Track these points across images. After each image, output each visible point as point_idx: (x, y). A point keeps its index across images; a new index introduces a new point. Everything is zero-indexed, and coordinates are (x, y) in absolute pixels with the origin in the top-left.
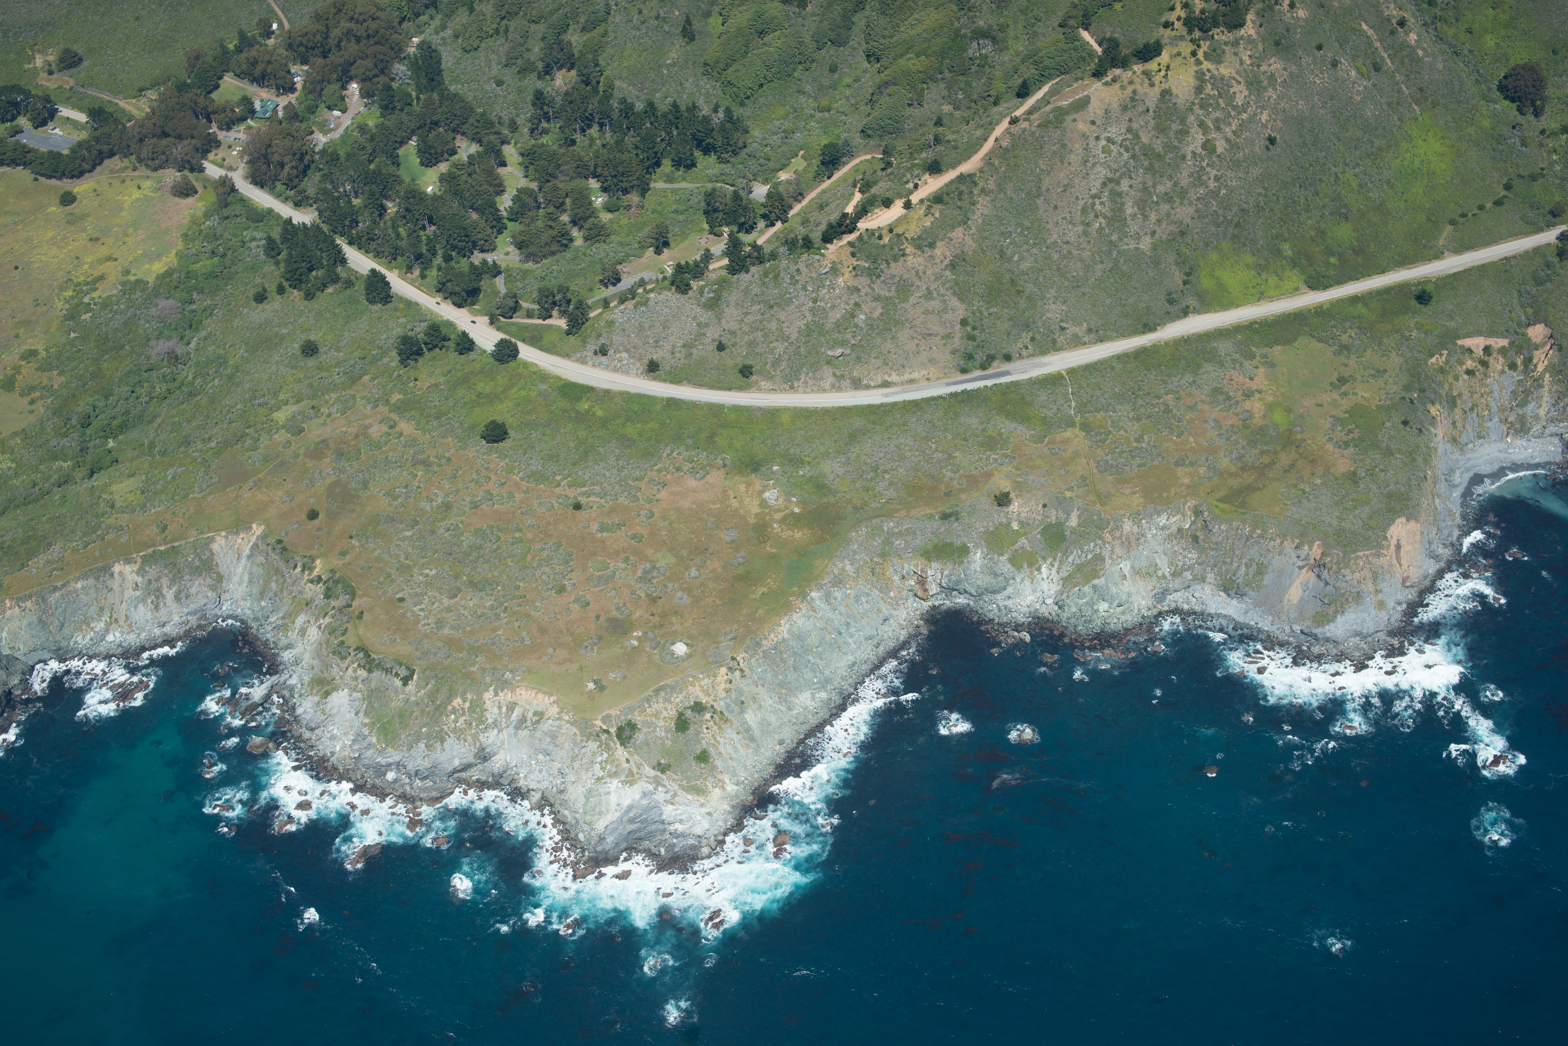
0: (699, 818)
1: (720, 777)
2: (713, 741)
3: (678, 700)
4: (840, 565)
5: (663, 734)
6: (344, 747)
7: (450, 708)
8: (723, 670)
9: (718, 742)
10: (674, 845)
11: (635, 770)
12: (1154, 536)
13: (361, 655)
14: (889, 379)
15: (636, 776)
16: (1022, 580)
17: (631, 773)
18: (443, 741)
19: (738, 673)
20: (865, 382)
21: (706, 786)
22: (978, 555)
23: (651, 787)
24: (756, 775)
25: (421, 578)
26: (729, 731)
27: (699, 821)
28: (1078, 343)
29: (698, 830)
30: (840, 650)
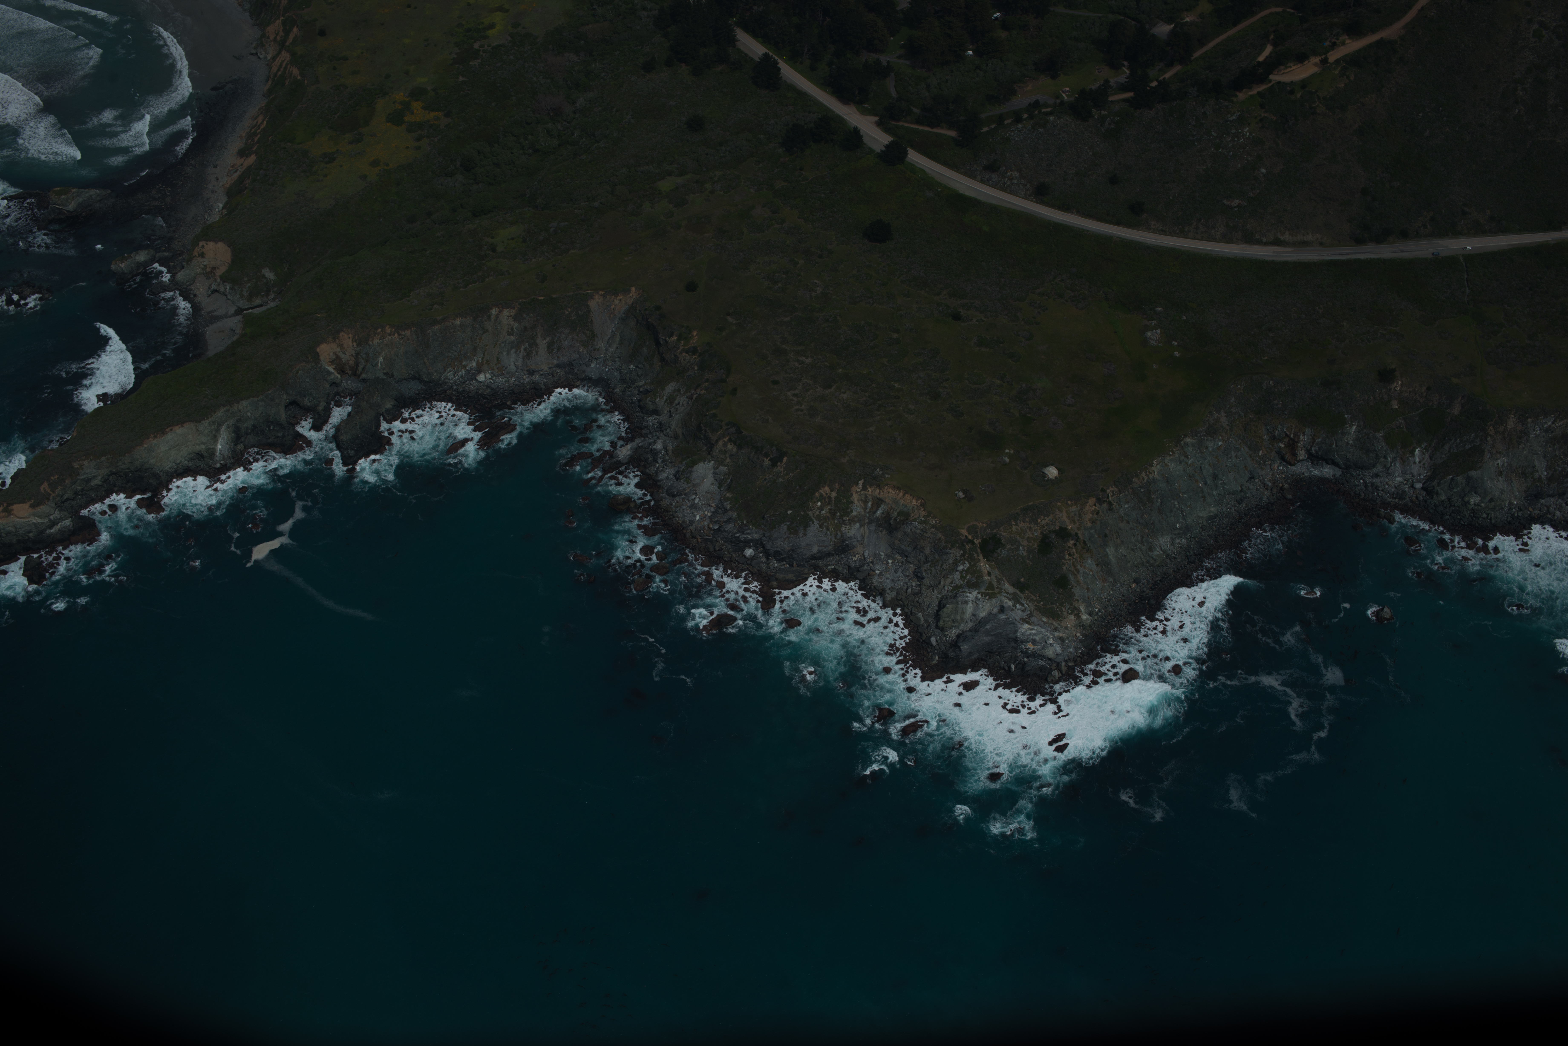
0: (1051, 641)
1: (1076, 604)
2: (1072, 569)
3: (1044, 522)
4: (1216, 415)
5: (1025, 554)
6: (703, 518)
7: (817, 494)
8: (1092, 501)
9: (1078, 571)
10: (1025, 663)
11: (995, 584)
12: (1537, 436)
13: (733, 430)
14: (1282, 238)
15: (997, 591)
16: (1394, 460)
17: (990, 586)
18: (806, 526)
19: (1105, 505)
20: (1258, 237)
21: (1061, 611)
22: (1354, 428)
23: (1010, 603)
24: (1110, 609)
25: (796, 364)
26: (1089, 561)
27: (1051, 645)
28: (1478, 230)
29: (1050, 652)
30: (1204, 500)
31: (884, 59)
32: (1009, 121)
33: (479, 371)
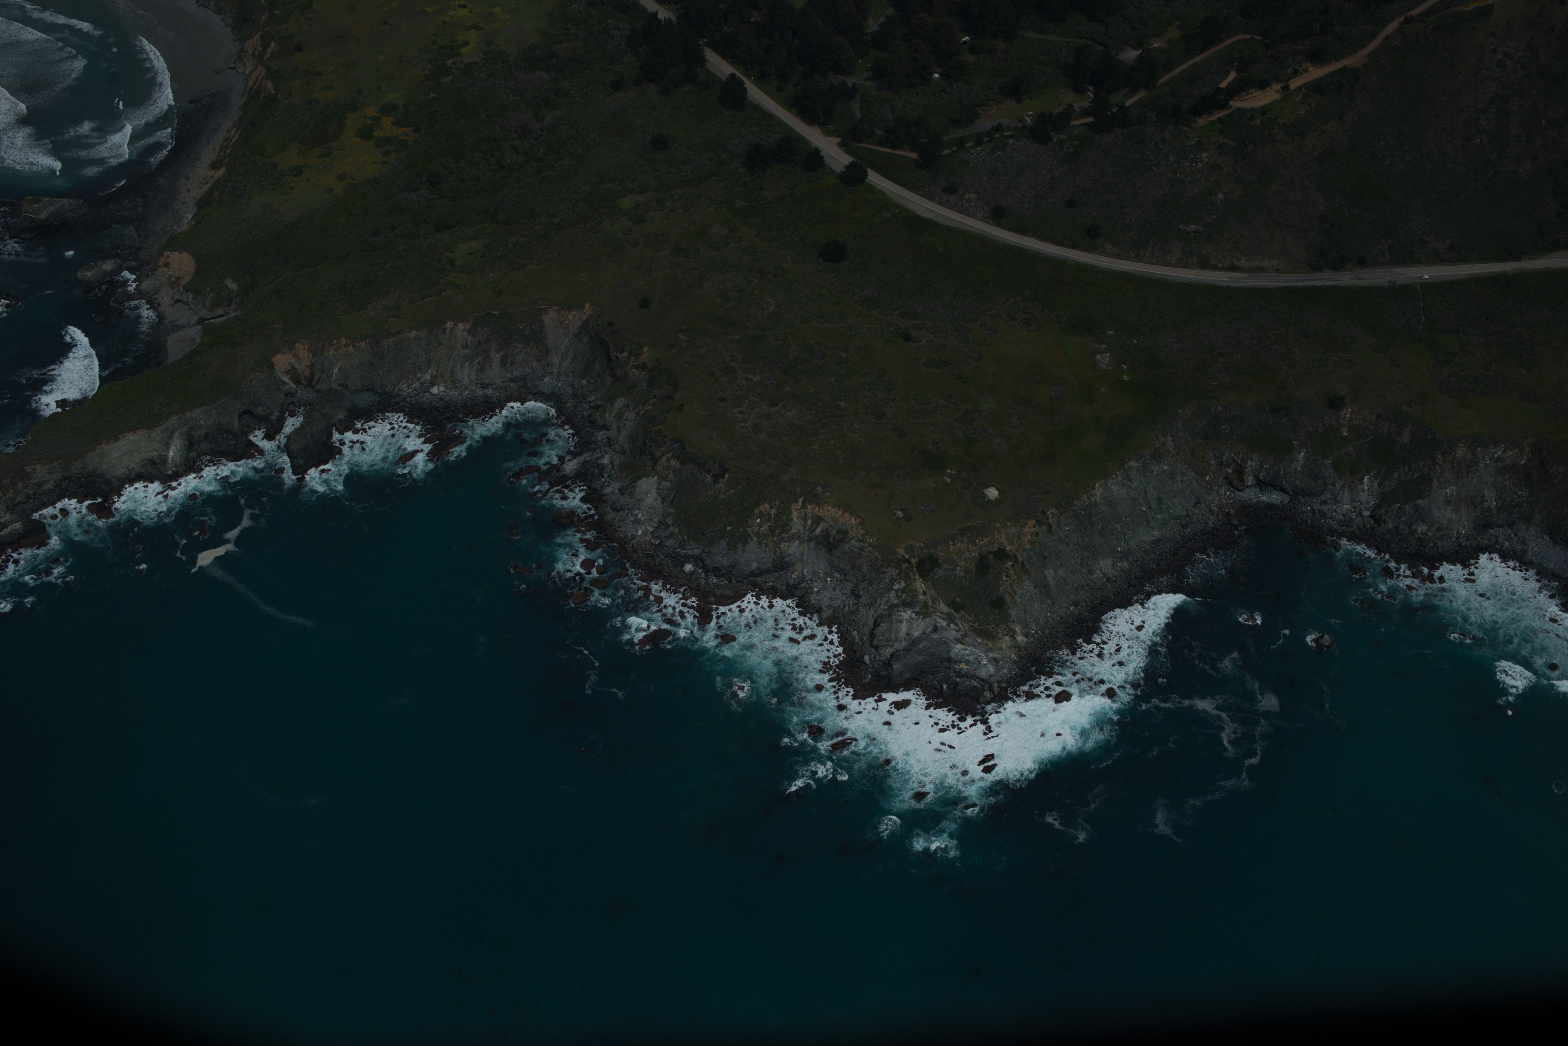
0: (985, 662)
1: (1012, 626)
2: (1009, 590)
3: (982, 543)
4: (1162, 439)
5: (962, 574)
6: (645, 533)
7: (757, 511)
8: (1031, 522)
9: (1015, 593)
10: (957, 683)
11: (930, 604)
12: (1486, 466)
13: (677, 446)
14: (1238, 264)
15: (931, 610)
16: (1342, 487)
17: (925, 606)
18: (745, 543)
19: (1044, 527)
20: (1213, 262)
21: (996, 631)
22: (1302, 454)
23: (944, 623)
24: (1047, 631)
25: (744, 382)
26: (1027, 583)
27: (985, 665)
28: (1437, 259)
29: (983, 673)
30: (1148, 524)
31: (850, 81)
32: (971, 144)
33: (433, 384)
